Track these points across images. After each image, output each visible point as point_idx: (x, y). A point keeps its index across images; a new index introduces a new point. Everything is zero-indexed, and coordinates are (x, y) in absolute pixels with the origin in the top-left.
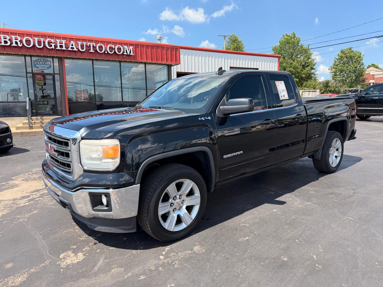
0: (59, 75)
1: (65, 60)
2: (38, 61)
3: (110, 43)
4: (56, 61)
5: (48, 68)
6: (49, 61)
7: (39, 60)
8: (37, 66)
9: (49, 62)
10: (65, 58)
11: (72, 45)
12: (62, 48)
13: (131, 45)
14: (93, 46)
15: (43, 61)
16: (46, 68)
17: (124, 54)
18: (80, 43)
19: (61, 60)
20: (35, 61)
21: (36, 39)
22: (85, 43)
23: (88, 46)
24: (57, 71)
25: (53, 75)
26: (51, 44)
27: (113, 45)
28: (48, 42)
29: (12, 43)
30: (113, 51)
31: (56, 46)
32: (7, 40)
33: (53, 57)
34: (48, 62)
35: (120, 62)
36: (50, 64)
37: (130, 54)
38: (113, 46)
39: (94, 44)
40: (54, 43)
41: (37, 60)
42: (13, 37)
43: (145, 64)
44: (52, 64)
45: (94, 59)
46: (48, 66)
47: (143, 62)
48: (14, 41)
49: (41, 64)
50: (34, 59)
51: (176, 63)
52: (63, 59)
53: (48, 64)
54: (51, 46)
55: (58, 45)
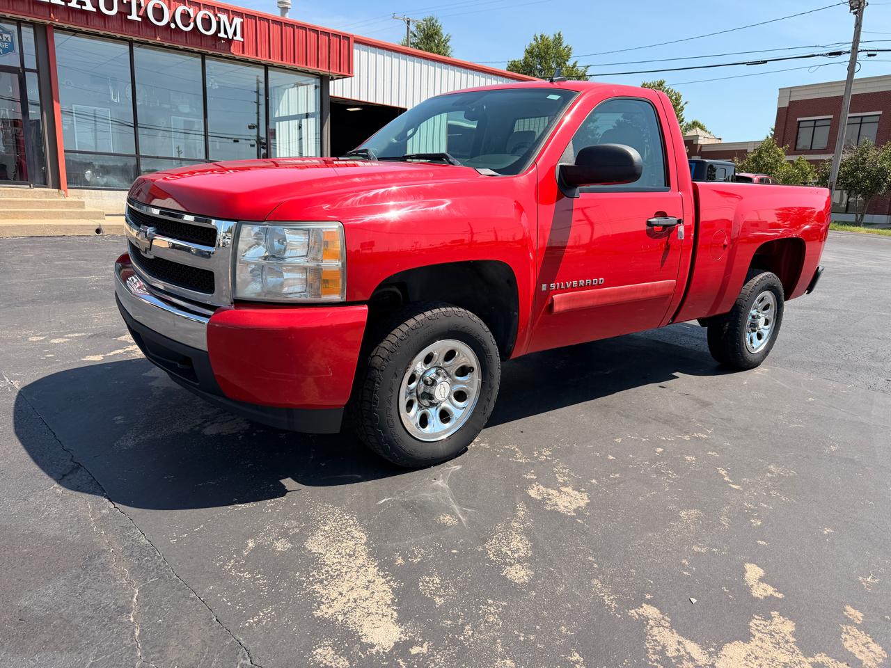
0: (36, 74)
1: (55, 34)
4: (28, 33)
5: (5, 51)
6: (8, 33)
9: (9, 36)
10: (55, 28)
13: (240, 14)
16: (1, 51)
19: (44, 32)
24: (31, 63)
25: (21, 72)
33: (19, 23)
34: (4, 35)
35: (203, 56)
36: (10, 39)
43: (266, 67)
44: (17, 41)
45: (136, 42)
46: (6, 46)
47: (263, 62)
51: (342, 73)
52: (49, 32)
53: (4, 39)
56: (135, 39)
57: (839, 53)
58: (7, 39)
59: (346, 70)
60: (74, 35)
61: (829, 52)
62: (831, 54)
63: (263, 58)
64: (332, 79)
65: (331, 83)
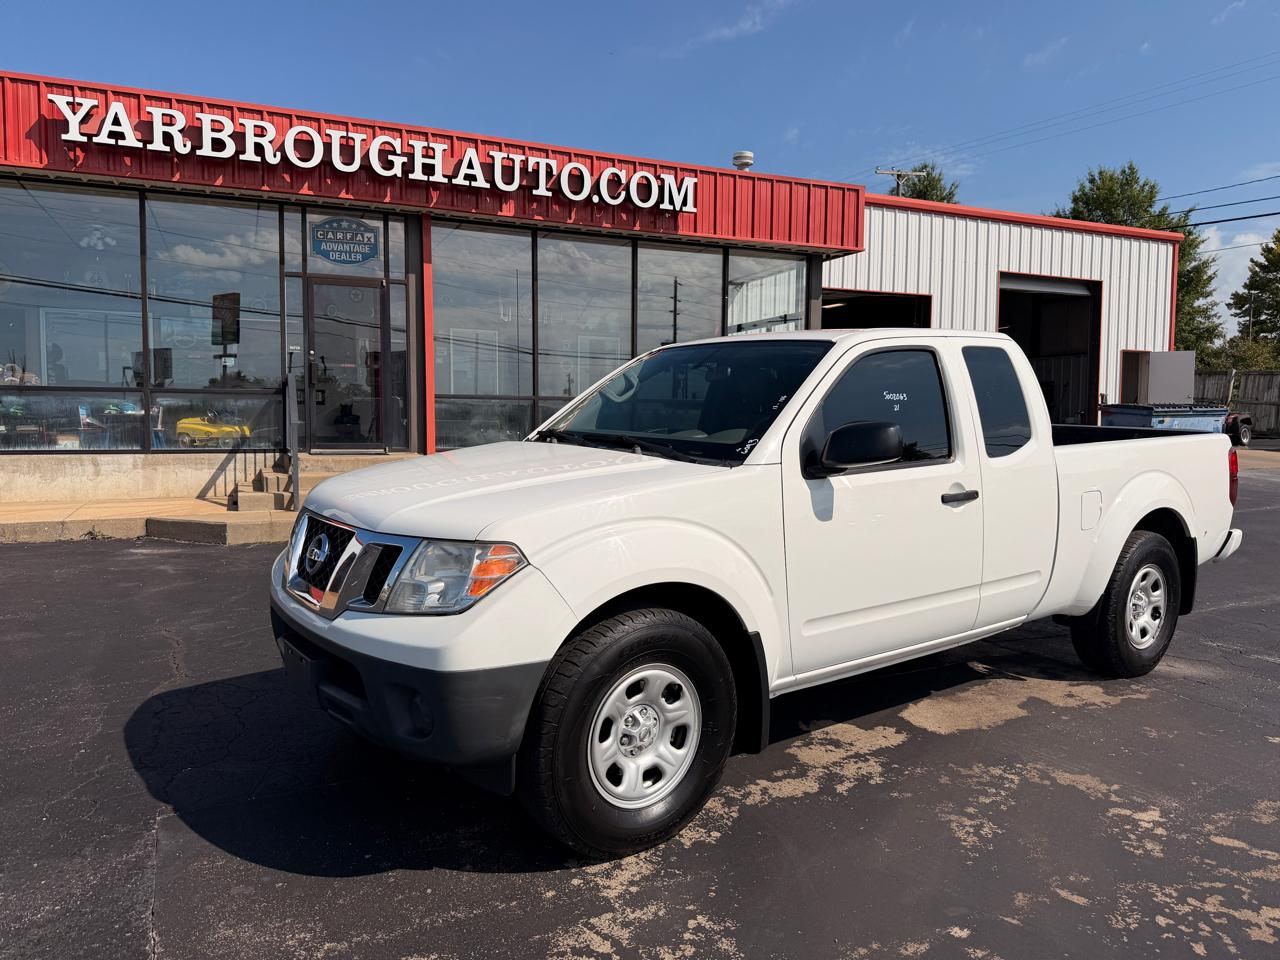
0: (403, 287)
1: (433, 228)
2: (331, 227)
3: (611, 162)
4: (397, 230)
5: (366, 257)
6: (371, 231)
7: (335, 225)
8: (323, 246)
9: (371, 235)
10: (433, 219)
11: (470, 166)
12: (433, 174)
13: (693, 172)
14: (547, 172)
15: (349, 229)
16: (359, 257)
17: (662, 206)
18: (499, 157)
19: (418, 226)
20: (317, 227)
21: (336, 135)
23: (530, 170)
24: (398, 271)
25: (384, 286)
26: (390, 157)
27: (624, 171)
28: (380, 150)
29: (241, 150)
30: (623, 194)
31: (408, 168)
32: (223, 136)
33: (386, 216)
34: (366, 235)
35: (636, 243)
36: (372, 240)
37: (684, 209)
38: (623, 175)
39: (553, 163)
40: (403, 154)
41: (325, 223)
42: (250, 125)
43: (727, 249)
44: (382, 240)
45: (541, 230)
46: (367, 250)
47: (722, 243)
48: (251, 141)
49: (338, 242)
50: (313, 218)
51: (845, 247)
52: (424, 222)
53: (366, 240)
54: (389, 165)
55: (419, 161)
56: (540, 225)
58: (369, 239)
59: (850, 244)
60: (457, 228)
63: (724, 235)
64: (829, 258)
65: (825, 265)
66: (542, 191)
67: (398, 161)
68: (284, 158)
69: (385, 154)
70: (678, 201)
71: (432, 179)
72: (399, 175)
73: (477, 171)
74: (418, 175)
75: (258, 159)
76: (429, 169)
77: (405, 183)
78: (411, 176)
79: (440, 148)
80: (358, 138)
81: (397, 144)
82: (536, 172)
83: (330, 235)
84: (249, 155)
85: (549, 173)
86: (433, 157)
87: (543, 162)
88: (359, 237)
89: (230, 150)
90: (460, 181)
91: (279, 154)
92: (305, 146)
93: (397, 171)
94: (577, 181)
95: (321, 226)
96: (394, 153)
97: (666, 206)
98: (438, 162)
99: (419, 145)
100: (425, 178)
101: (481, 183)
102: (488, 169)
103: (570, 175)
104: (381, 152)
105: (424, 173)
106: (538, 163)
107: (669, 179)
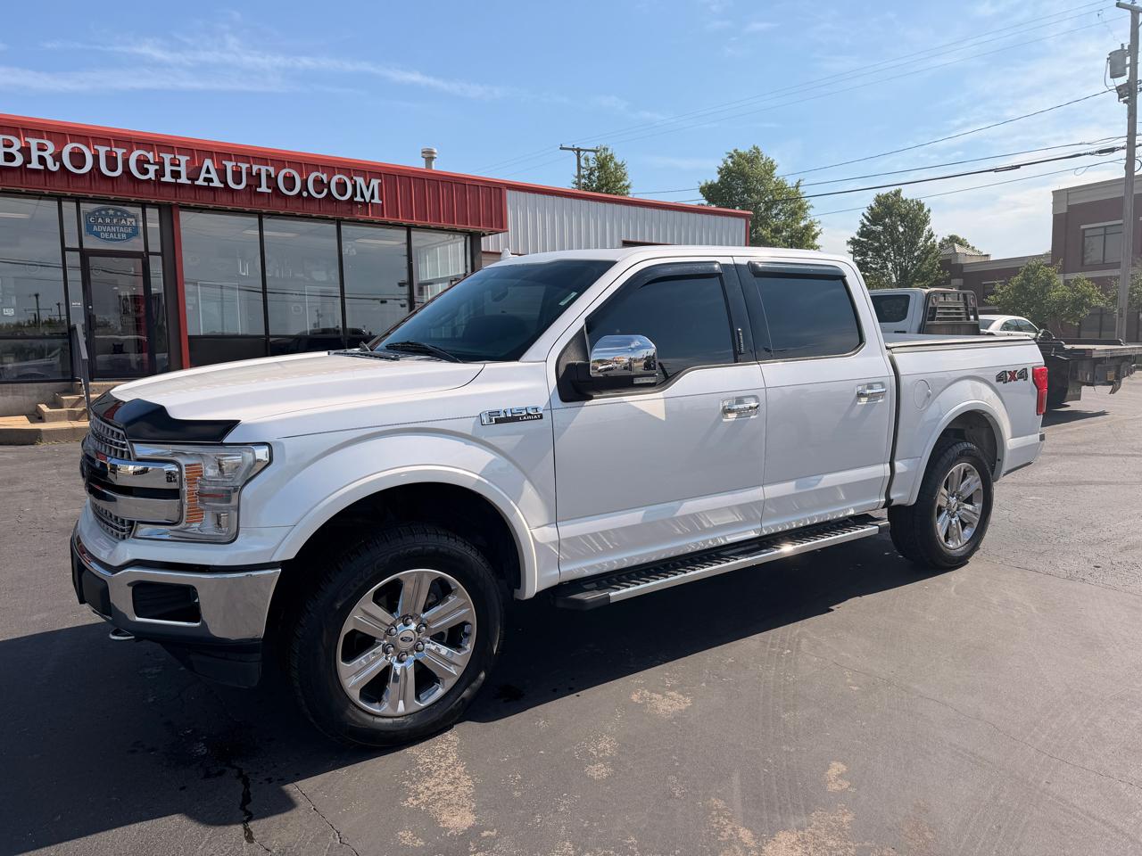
0: (160, 258)
1: (181, 213)
2: (100, 214)
3: (316, 167)
4: (153, 213)
5: (129, 236)
6: (132, 216)
7: (103, 212)
8: (95, 228)
9: (133, 220)
10: (181, 207)
11: (208, 171)
13: (377, 175)
15: (115, 215)
16: (124, 236)
19: (169, 214)
20: (89, 215)
22: (244, 166)
23: (254, 174)
24: (155, 246)
25: (144, 256)
27: (325, 175)
30: (326, 191)
32: (13, 150)
33: (144, 206)
34: (128, 219)
35: (339, 222)
36: (134, 224)
38: (325, 177)
39: (272, 170)
41: (95, 212)
42: (33, 142)
43: (409, 228)
44: (141, 224)
45: (265, 214)
46: (130, 230)
47: (405, 224)
49: (107, 225)
50: (87, 207)
51: (494, 229)
52: (175, 211)
53: (129, 223)
54: (146, 172)
55: (168, 168)
56: (264, 211)
57: (1112, 150)
58: (131, 223)
59: (499, 224)
60: (200, 212)
61: (1097, 149)
62: (1101, 152)
63: (406, 222)
64: (484, 235)
65: (482, 239)
66: (264, 189)
67: (152, 169)
68: (62, 166)
69: (141, 163)
70: (367, 195)
71: (179, 181)
72: (153, 178)
73: (213, 175)
74: (168, 178)
75: (42, 167)
76: (176, 174)
77: (158, 183)
78: (163, 179)
79: (183, 159)
80: (120, 152)
81: (150, 156)
82: (259, 175)
83: (100, 220)
84: (35, 165)
85: (269, 176)
86: (179, 165)
87: (263, 169)
88: (123, 221)
89: (19, 161)
90: (200, 182)
91: (58, 164)
92: (78, 158)
93: (151, 175)
94: (290, 181)
95: (92, 214)
96: (148, 162)
97: (358, 199)
98: (183, 169)
99: (167, 157)
100: (173, 180)
101: (217, 183)
102: (222, 173)
103: (285, 177)
104: (138, 161)
105: (173, 177)
106: (260, 169)
107: (360, 181)
